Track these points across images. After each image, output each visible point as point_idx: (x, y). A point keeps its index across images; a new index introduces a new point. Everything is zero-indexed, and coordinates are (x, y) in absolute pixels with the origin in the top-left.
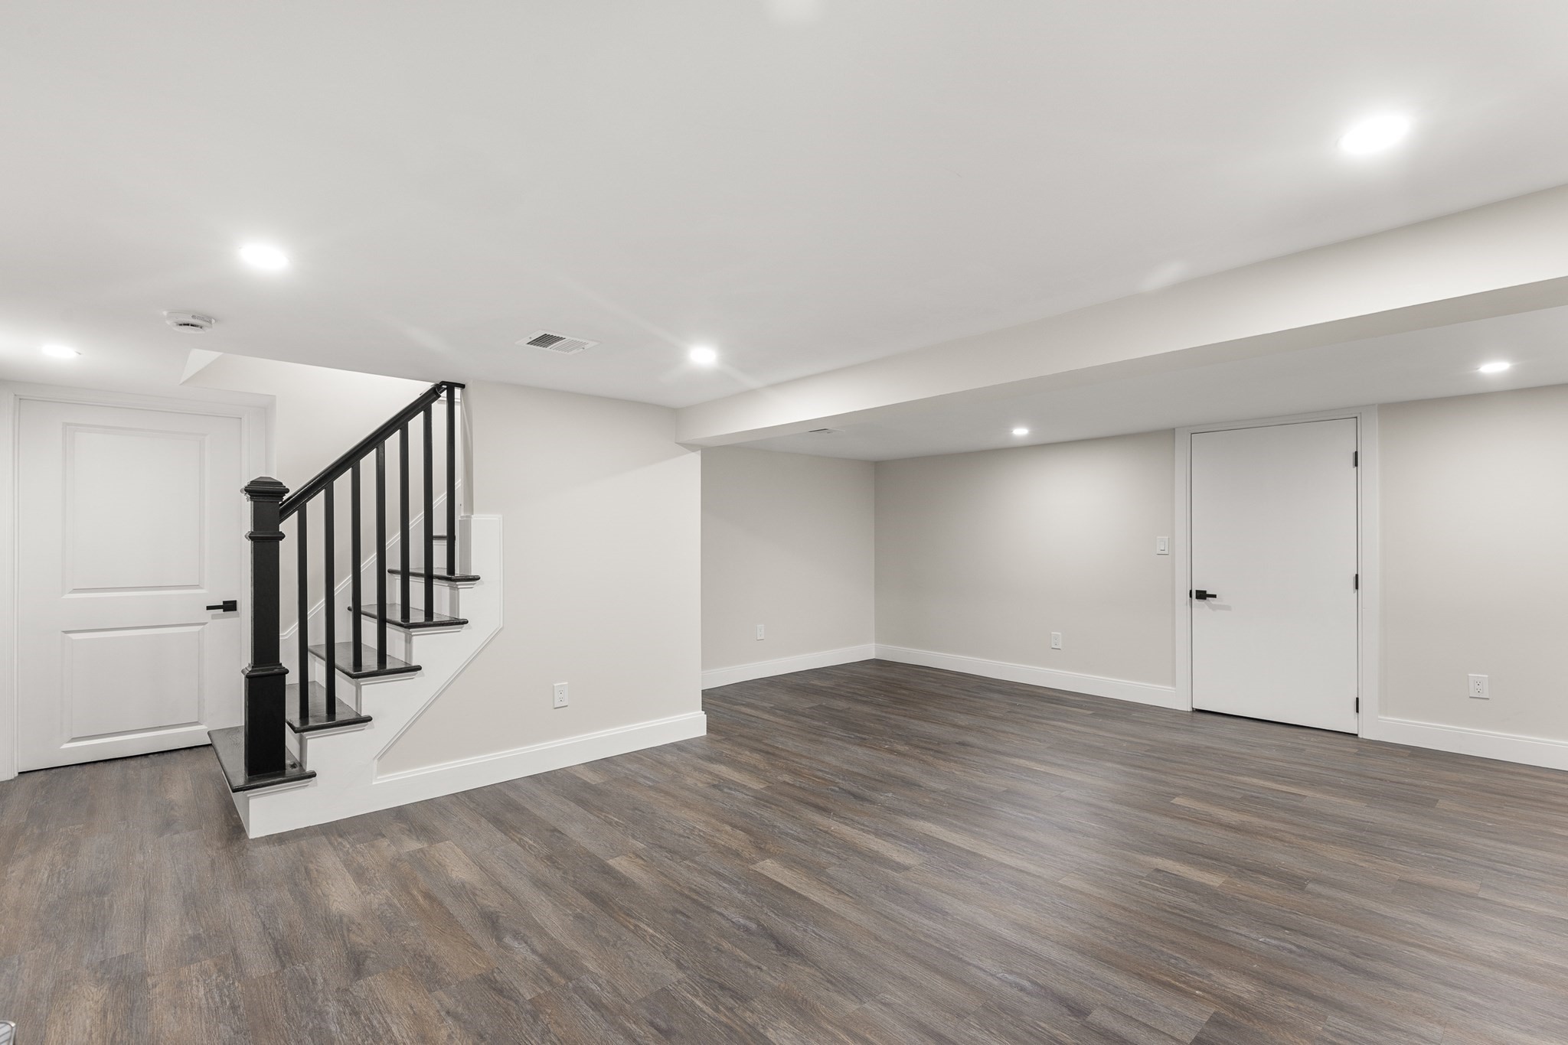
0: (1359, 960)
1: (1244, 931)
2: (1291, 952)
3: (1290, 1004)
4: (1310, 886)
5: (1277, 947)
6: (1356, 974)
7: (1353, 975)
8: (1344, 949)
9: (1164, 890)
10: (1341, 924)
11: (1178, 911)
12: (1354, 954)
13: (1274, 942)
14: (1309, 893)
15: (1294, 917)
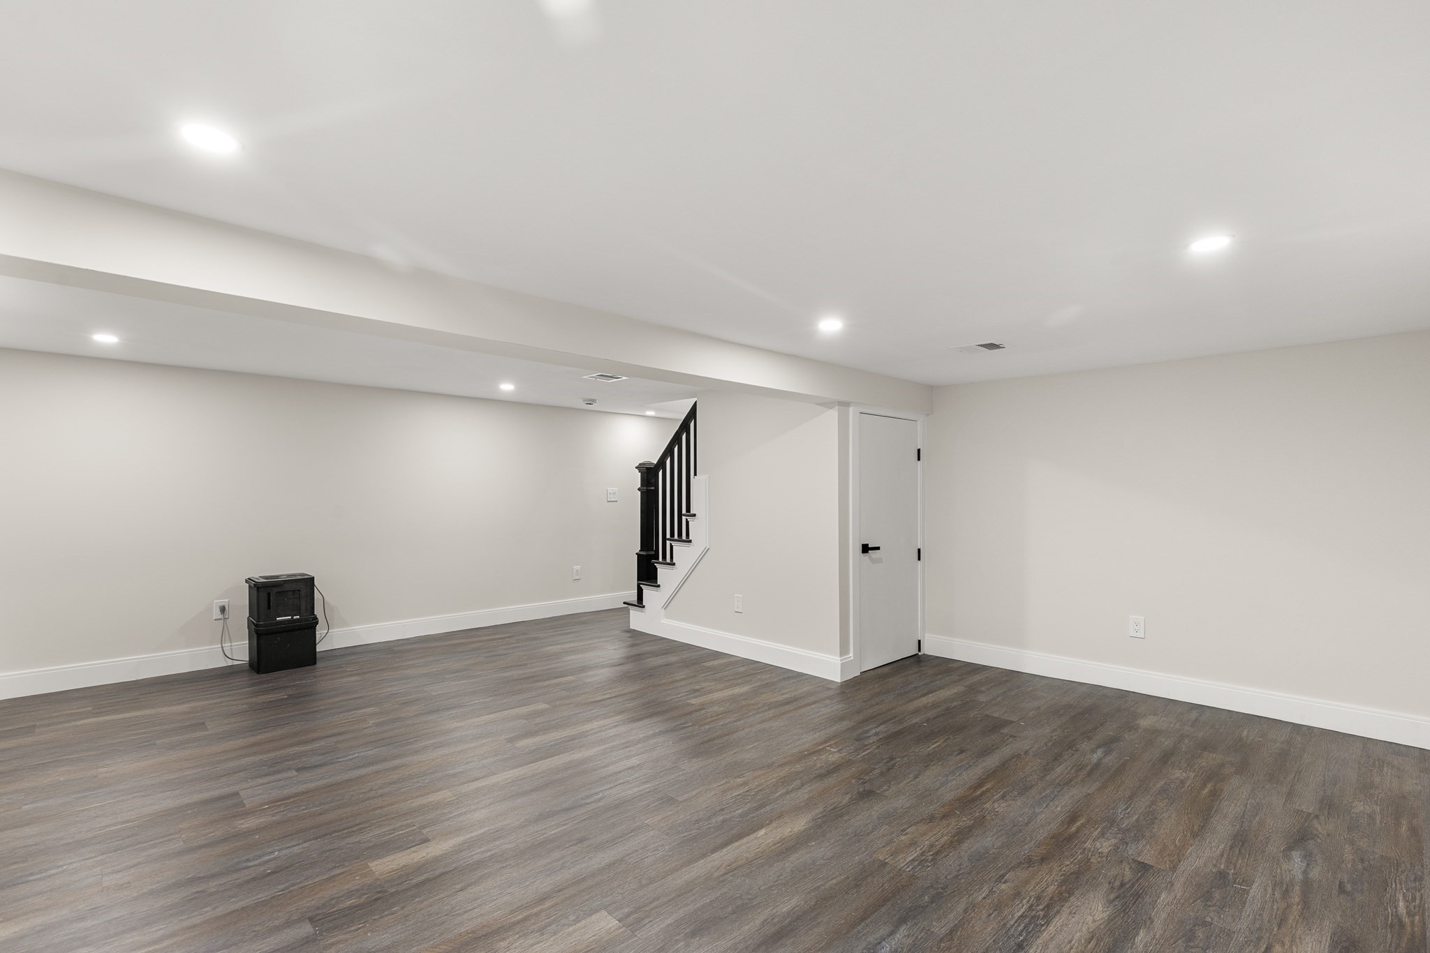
0: (195, 890)
1: (296, 850)
2: (248, 860)
3: (212, 835)
4: (307, 929)
5: (260, 857)
6: (188, 879)
7: (190, 876)
8: (214, 890)
9: (391, 834)
10: (237, 910)
11: (355, 829)
12: (203, 892)
13: (267, 858)
14: (300, 920)
15: (281, 887)
